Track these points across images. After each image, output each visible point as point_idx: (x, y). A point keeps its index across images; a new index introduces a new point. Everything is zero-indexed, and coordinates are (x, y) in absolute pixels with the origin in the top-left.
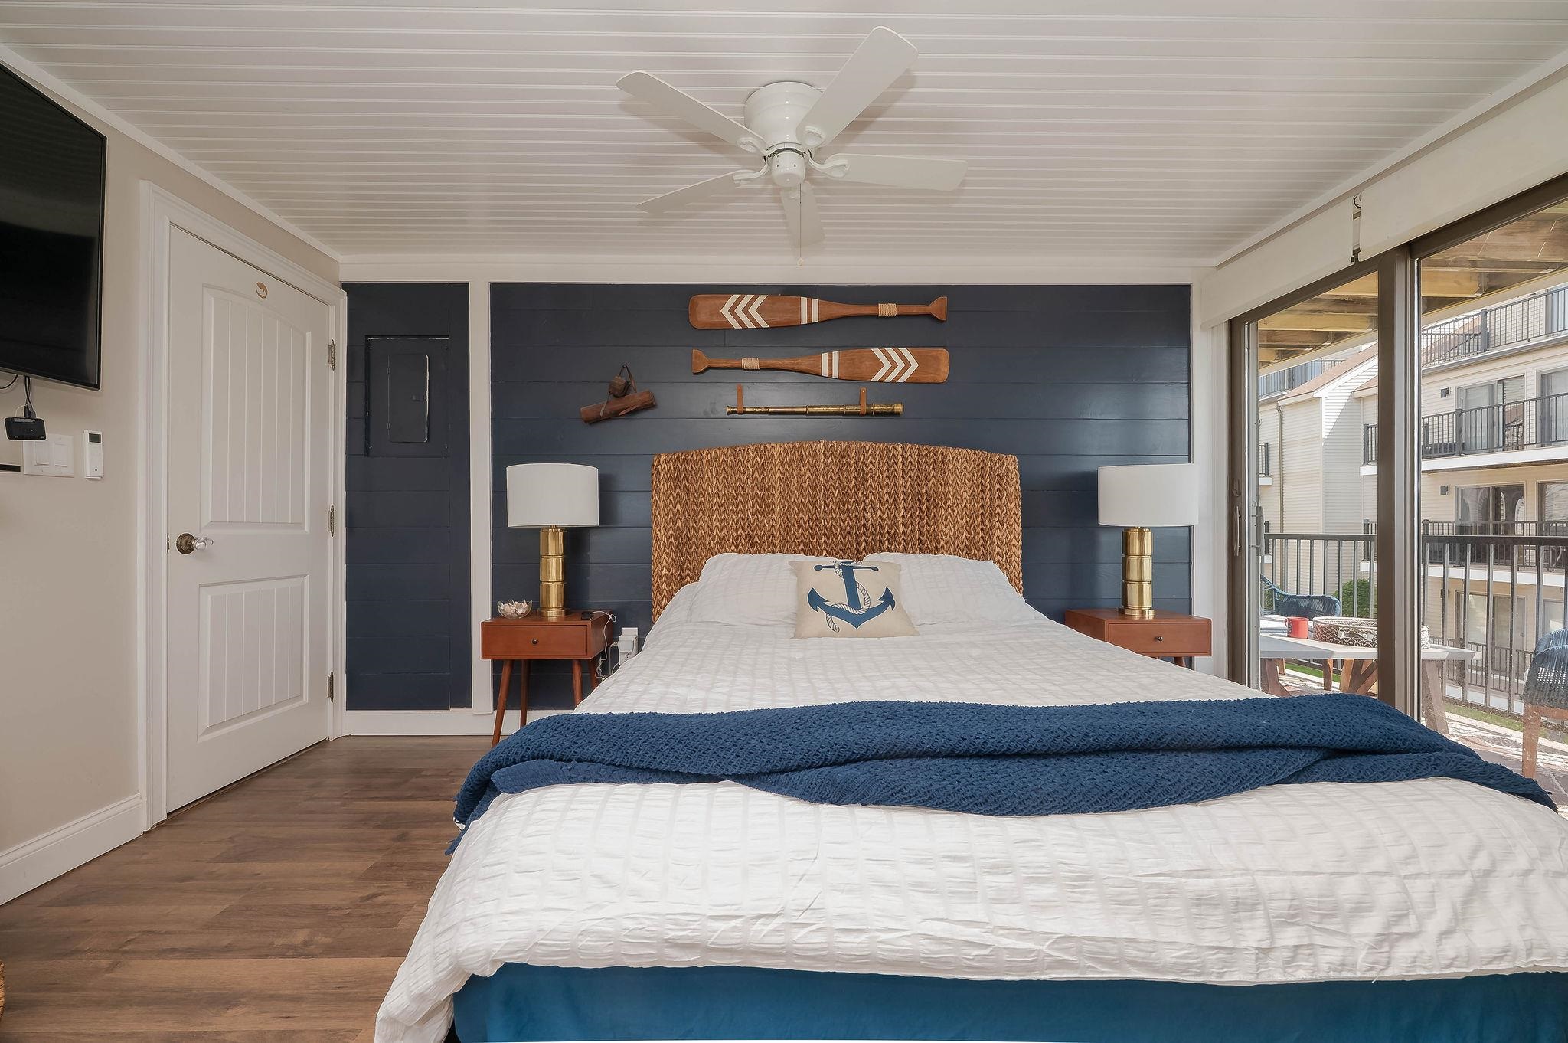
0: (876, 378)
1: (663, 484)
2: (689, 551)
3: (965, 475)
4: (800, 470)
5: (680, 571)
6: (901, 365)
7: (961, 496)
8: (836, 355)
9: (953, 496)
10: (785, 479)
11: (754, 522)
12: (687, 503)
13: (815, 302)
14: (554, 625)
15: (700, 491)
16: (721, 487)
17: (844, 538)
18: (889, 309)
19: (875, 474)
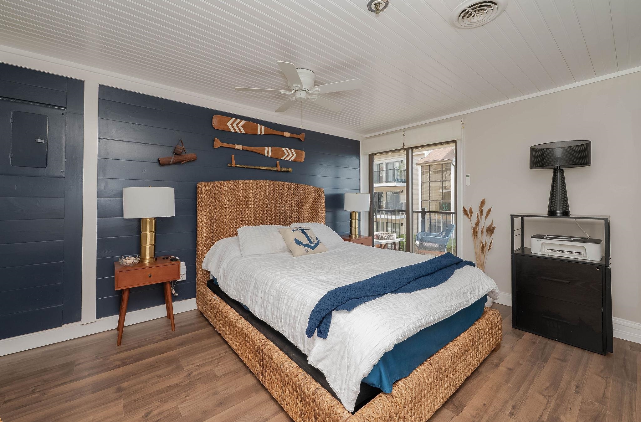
0: (282, 159)
1: (204, 196)
2: (216, 225)
3: (311, 195)
4: (260, 191)
5: (212, 234)
6: (291, 155)
7: (310, 202)
8: (270, 148)
9: (308, 202)
10: (255, 195)
11: (243, 212)
12: (215, 204)
13: (263, 127)
14: (147, 268)
15: (221, 199)
16: (230, 198)
17: (275, 217)
18: (287, 134)
19: (285, 194)
